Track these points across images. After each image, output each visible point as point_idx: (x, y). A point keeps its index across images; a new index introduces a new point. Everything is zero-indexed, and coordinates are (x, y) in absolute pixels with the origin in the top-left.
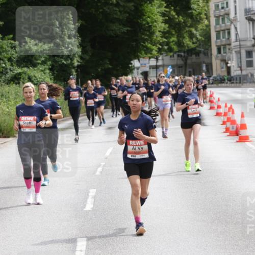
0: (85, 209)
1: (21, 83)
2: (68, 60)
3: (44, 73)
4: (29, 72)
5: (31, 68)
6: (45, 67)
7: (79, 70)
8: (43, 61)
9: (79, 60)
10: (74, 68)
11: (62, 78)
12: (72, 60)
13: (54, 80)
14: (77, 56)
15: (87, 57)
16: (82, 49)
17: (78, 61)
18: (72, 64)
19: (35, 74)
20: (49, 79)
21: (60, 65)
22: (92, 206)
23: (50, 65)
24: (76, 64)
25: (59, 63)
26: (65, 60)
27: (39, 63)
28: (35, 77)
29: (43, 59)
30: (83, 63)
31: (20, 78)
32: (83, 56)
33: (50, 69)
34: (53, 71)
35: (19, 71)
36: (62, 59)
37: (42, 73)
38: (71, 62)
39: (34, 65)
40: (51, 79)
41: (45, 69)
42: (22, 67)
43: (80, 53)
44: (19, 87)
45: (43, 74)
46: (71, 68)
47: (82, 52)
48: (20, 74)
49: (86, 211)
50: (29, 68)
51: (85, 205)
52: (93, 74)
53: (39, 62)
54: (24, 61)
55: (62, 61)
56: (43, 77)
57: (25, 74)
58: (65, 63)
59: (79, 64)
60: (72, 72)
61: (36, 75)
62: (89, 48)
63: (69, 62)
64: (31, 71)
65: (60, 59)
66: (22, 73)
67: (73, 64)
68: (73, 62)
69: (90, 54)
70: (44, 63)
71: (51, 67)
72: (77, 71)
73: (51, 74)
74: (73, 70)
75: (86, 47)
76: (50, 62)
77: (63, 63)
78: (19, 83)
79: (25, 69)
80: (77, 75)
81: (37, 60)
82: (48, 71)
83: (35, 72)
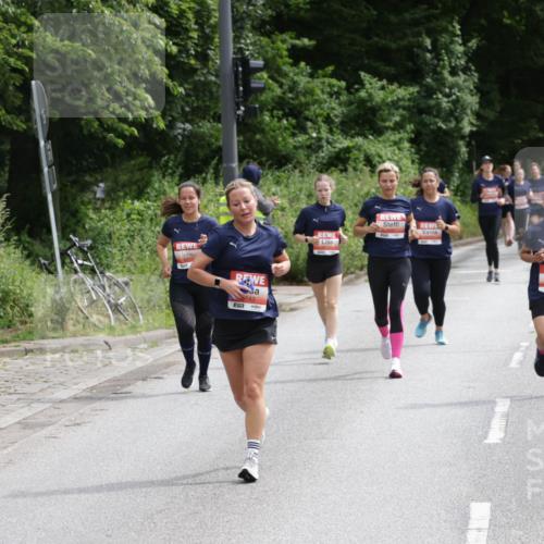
0: (486, 441)
1: (350, 169)
2: (450, 121)
3: (399, 149)
4: (365, 147)
5: (371, 137)
6: (401, 135)
7: (473, 143)
8: (396, 123)
9: (474, 122)
10: (463, 137)
11: (438, 160)
12: (458, 120)
13: (420, 164)
14: (469, 112)
15: (491, 115)
16: (481, 98)
17: (472, 124)
18: (459, 129)
19: (378, 150)
20: (410, 162)
21: (433, 131)
22: (502, 435)
23: (413, 132)
24: (467, 129)
25: (432, 127)
26: (444, 121)
27: (387, 128)
28: (380, 157)
29: (398, 119)
30: (483, 128)
31: (349, 158)
32: (482, 112)
33: (411, 141)
34: (418, 145)
35: (346, 143)
36: (437, 120)
37: (395, 148)
38: (456, 126)
39: (378, 132)
40: (413, 162)
41: (401, 139)
42: (352, 137)
43: (477, 106)
44: (347, 178)
45: (397, 152)
46: (457, 138)
47: (480, 103)
48: (348, 150)
49: (489, 445)
50: (366, 137)
51: (487, 433)
52: (503, 152)
53: (387, 124)
54: (357, 124)
55: (436, 123)
56: (396, 158)
57: (359, 150)
58: (444, 127)
59: (474, 129)
60: (458, 146)
61: (383, 153)
62: (495, 95)
63: (453, 125)
64: (371, 145)
65: (433, 120)
66: (353, 147)
67: (462, 129)
68: (461, 125)
69: (499, 109)
70: (399, 127)
71: (413, 136)
72: (468, 145)
73: (413, 150)
74: (461, 143)
75: (488, 93)
76: (412, 126)
77: (440, 128)
78: (346, 170)
79: (359, 140)
80: (470, 153)
81: (384, 121)
82: (407, 145)
83: (380, 146)
